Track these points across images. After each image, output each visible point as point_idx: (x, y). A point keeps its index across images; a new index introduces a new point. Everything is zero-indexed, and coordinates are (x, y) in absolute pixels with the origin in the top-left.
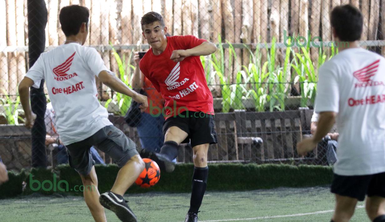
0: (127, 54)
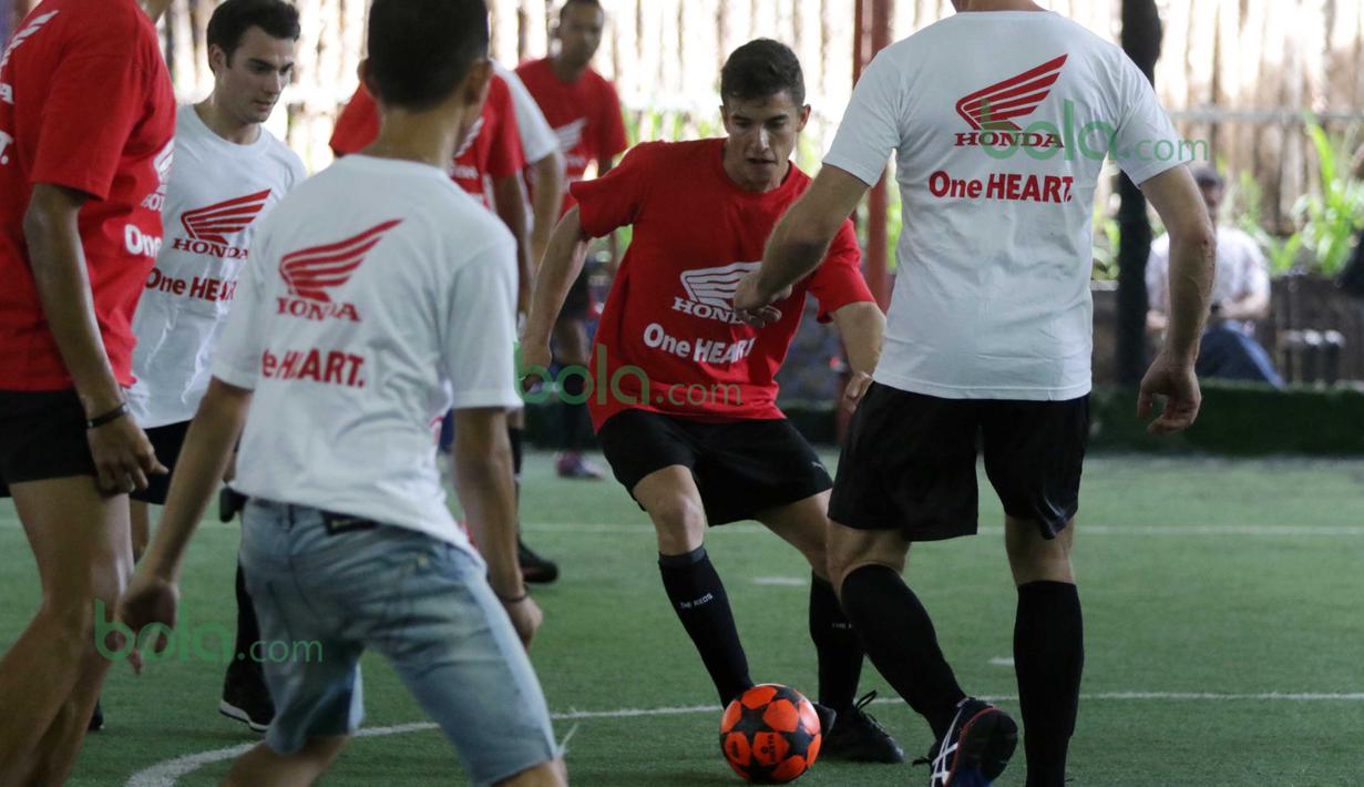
0: (1341, 134)
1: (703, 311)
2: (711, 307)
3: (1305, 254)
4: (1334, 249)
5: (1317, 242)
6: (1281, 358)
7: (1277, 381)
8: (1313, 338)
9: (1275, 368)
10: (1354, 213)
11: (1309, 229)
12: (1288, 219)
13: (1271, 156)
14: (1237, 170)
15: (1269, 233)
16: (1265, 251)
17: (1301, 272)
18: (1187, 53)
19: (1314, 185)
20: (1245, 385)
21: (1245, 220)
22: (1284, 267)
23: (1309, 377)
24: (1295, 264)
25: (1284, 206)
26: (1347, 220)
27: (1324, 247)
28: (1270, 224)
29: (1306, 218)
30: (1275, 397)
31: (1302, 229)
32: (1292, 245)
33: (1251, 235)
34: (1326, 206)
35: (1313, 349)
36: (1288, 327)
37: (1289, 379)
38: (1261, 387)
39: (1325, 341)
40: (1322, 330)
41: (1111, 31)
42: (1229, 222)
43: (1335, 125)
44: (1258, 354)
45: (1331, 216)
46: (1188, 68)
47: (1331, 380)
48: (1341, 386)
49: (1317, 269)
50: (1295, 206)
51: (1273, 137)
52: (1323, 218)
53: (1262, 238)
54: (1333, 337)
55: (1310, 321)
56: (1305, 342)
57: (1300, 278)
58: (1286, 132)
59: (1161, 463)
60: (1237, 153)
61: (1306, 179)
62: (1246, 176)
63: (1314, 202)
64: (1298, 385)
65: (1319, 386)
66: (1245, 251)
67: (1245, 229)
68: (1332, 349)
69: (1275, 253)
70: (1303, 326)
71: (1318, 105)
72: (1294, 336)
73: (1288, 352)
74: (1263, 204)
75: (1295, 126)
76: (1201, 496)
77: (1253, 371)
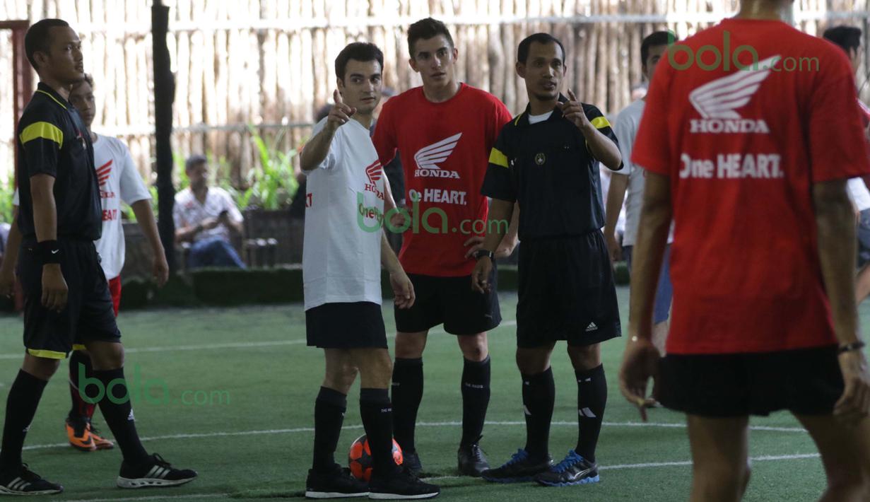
1: (424, 173)
2: (429, 170)
3: (255, 199)
4: (270, 195)
5: (261, 193)
6: (244, 253)
7: (243, 266)
8: (261, 242)
9: (242, 260)
10: (281, 176)
11: (257, 185)
12: (245, 181)
13: (234, 148)
14: (218, 156)
15: (236, 189)
16: (234, 198)
17: (254, 208)
18: (188, 97)
19: (258, 164)
20: (227, 269)
21: (223, 182)
22: (244, 206)
23: (260, 263)
24: (249, 205)
25: (243, 174)
26: (276, 180)
27: (265, 194)
28: (236, 184)
29: (254, 180)
30: (242, 275)
31: (252, 186)
32: (248, 194)
33: (226, 190)
34: (265, 173)
35: (261, 248)
36: (248, 237)
37: (249, 264)
38: (236, 270)
39: (268, 244)
40: (266, 238)
41: (149, 89)
42: (215, 184)
43: (267, 131)
44: (233, 253)
45: (268, 178)
46: (189, 105)
47: (271, 264)
48: (277, 267)
49: (262, 206)
50: (249, 174)
51: (236, 138)
52: (263, 179)
53: (232, 191)
54: (272, 241)
55: (259, 234)
56: (257, 244)
57: (253, 211)
58: (242, 135)
59: (185, 312)
60: (218, 148)
61: (253, 159)
62: (223, 159)
63: (259, 172)
64: (254, 268)
65: (266, 268)
66: (223, 199)
67: (223, 187)
68: (270, 248)
69: (239, 199)
70: (256, 237)
71: (257, 120)
72: (251, 242)
73: (249, 250)
74: (232, 174)
75: (245, 132)
76: (208, 328)
77: (230, 262)
